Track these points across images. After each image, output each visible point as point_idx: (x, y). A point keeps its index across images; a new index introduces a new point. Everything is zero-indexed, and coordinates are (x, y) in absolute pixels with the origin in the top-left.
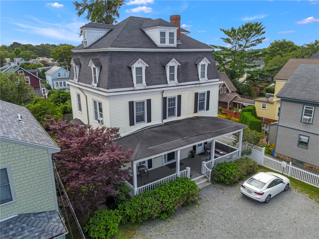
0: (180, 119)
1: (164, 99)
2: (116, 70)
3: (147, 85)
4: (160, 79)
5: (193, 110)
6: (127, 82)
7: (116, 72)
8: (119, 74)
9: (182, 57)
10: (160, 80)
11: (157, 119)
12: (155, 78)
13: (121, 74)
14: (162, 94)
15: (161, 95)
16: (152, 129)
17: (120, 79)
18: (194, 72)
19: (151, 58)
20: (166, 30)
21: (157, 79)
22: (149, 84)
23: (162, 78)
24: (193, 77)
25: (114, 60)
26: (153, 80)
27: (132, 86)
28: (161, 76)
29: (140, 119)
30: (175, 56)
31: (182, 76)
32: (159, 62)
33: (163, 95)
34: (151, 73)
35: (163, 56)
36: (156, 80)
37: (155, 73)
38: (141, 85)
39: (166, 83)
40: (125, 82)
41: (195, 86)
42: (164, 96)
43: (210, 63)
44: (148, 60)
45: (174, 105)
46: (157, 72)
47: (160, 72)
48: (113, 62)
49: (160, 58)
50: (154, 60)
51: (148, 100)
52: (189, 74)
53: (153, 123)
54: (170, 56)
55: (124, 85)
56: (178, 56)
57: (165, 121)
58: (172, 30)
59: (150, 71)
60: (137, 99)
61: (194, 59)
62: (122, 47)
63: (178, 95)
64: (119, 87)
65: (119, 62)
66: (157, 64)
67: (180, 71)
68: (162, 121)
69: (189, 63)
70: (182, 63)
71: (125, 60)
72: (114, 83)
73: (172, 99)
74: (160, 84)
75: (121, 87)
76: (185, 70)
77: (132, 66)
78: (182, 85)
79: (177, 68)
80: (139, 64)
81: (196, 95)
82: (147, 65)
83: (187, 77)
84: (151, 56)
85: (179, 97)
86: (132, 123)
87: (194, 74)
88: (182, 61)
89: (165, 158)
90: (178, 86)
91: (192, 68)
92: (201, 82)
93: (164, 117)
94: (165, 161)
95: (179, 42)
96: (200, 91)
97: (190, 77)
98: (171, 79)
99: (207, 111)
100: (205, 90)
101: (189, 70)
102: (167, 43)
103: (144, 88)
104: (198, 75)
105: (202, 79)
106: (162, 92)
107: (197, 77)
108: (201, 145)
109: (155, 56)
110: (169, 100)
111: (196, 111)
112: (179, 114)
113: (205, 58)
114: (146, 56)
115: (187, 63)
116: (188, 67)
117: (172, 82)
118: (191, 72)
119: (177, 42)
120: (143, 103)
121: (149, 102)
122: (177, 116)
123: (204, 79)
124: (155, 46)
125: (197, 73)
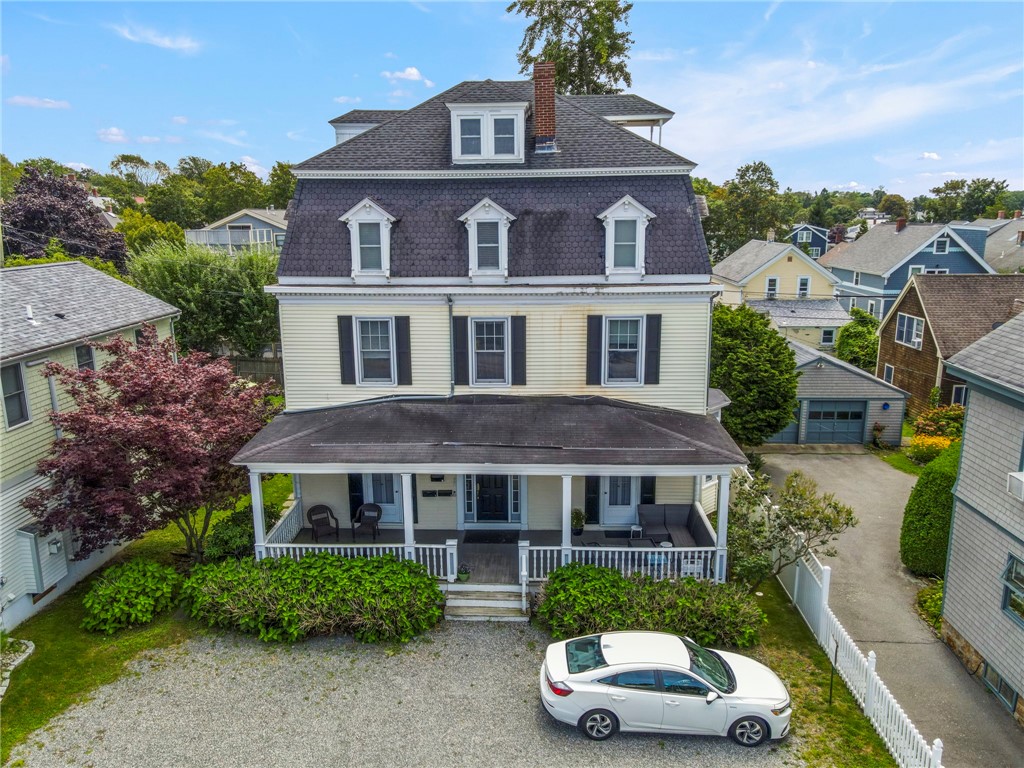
0: (522, 394)
1: (459, 325)
2: (308, 229)
3: (393, 274)
4: (444, 259)
5: (580, 371)
6: (333, 263)
7: (305, 234)
8: (315, 240)
9: (545, 195)
10: (442, 262)
11: (432, 376)
12: (427, 257)
13: (320, 241)
14: (451, 308)
15: (446, 308)
16: (403, 405)
17: (314, 251)
18: (588, 244)
19: (423, 197)
20: (480, 113)
21: (433, 259)
22: (403, 273)
23: (452, 257)
24: (579, 261)
25: (305, 202)
26: (417, 263)
27: (345, 273)
28: (449, 251)
29: (376, 369)
30: (516, 190)
31: (530, 256)
32: (449, 208)
33: (454, 309)
34: (417, 241)
35: (470, 191)
36: (430, 262)
37: (430, 241)
38: (374, 272)
39: (463, 272)
40: (326, 262)
41: (578, 290)
42: (455, 314)
43: (653, 216)
44: (414, 203)
45: (500, 344)
46: (436, 240)
47: (449, 241)
48: (301, 207)
49: (455, 197)
50: (433, 203)
51: (398, 319)
52: (566, 250)
53: (415, 390)
54: (496, 191)
55: (324, 268)
56: (529, 191)
57: (461, 391)
58: (503, 112)
59: (414, 235)
60: (362, 311)
61: (593, 200)
62: (331, 168)
63: (514, 314)
64: (307, 273)
65: (321, 207)
66: (440, 214)
67: (528, 239)
68: (453, 389)
69: (572, 216)
70: (542, 214)
71: (337, 202)
72: (295, 262)
73: (490, 325)
74: (439, 275)
75: (313, 273)
76: (549, 238)
77: (342, 219)
78: (527, 285)
79: (509, 231)
80: (369, 213)
81: (594, 323)
82: (393, 219)
83: (553, 261)
84: (426, 192)
85: (519, 323)
86: (348, 377)
87: (585, 250)
88: (540, 208)
89: (469, 509)
90: (512, 286)
91: (581, 233)
92: (612, 280)
93: (460, 377)
94: (467, 518)
95: (550, 147)
96: (611, 310)
97: (566, 261)
98: (482, 264)
99: (651, 388)
100: (639, 310)
101: (565, 239)
102: (488, 152)
103: (384, 281)
104: (602, 256)
105: (622, 270)
106: (450, 300)
107: (599, 260)
108: (626, 502)
109: (439, 192)
110: (479, 326)
111: (593, 378)
112: (519, 378)
113: (627, 198)
114: (407, 192)
115: (561, 216)
116: (565, 228)
117: (489, 271)
118: (575, 244)
119: (543, 148)
120: (385, 324)
121: (403, 323)
122: (513, 384)
123: (630, 270)
124: (446, 162)
125: (598, 250)
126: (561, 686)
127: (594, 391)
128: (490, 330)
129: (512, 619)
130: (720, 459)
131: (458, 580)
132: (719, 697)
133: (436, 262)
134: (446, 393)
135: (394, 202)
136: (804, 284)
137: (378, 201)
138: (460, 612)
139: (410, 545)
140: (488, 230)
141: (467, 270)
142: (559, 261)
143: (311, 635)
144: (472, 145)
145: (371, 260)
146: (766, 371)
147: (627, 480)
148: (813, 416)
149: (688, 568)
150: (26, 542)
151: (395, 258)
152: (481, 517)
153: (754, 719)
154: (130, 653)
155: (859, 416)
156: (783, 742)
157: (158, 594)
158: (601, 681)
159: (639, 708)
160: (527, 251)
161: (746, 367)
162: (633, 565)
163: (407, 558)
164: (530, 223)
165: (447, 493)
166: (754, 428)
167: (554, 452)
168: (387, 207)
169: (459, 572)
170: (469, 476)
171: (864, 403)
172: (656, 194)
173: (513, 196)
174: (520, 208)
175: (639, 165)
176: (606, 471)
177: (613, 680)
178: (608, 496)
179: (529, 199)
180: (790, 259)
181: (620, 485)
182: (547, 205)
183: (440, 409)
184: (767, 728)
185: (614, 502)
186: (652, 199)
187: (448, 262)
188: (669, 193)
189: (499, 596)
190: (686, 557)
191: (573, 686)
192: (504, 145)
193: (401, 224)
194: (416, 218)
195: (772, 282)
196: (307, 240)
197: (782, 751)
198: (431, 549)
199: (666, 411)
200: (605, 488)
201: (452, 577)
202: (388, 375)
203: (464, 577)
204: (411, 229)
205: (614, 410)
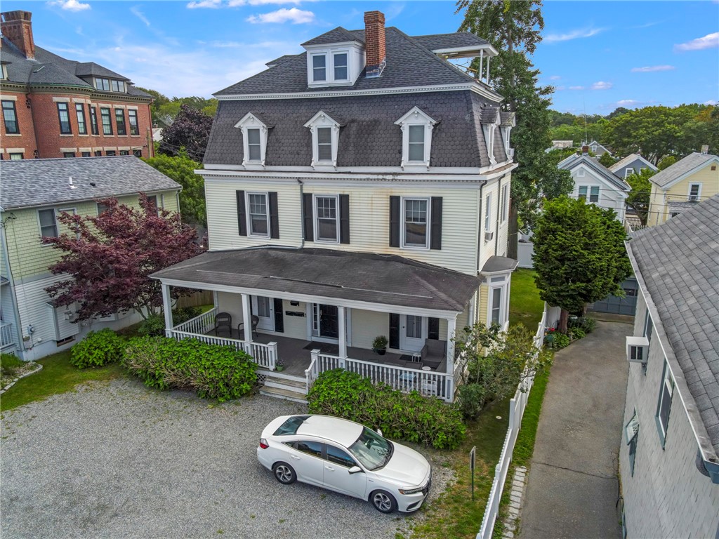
0: (346, 250)
1: (306, 198)
2: (222, 133)
3: (267, 164)
4: (298, 154)
5: (386, 237)
6: (234, 155)
7: (220, 137)
8: (225, 140)
9: (366, 108)
10: (297, 156)
11: (291, 236)
12: (288, 152)
13: (228, 141)
14: (301, 187)
15: (299, 188)
16: (270, 252)
17: (224, 148)
18: (392, 144)
19: (289, 111)
20: (325, 51)
21: (291, 154)
22: (273, 163)
23: (303, 152)
24: (384, 156)
25: (221, 116)
26: (282, 156)
27: (239, 162)
28: (301, 148)
29: (258, 228)
30: (347, 105)
31: (352, 152)
32: (303, 119)
33: (303, 189)
34: (283, 141)
35: (318, 107)
36: (289, 156)
37: (290, 141)
38: (256, 162)
39: (308, 163)
40: (230, 155)
42: (304, 192)
43: (436, 123)
44: (283, 115)
45: (333, 215)
46: (294, 141)
47: (302, 141)
48: (219, 119)
49: (308, 111)
50: (294, 115)
51: (270, 194)
52: (376, 148)
53: (280, 242)
54: (335, 106)
55: (228, 159)
56: (356, 105)
57: (308, 245)
58: (339, 49)
59: (281, 137)
60: (251, 188)
61: (398, 111)
62: (236, 93)
63: (342, 193)
64: (219, 162)
65: (230, 119)
66: (298, 123)
67: (351, 140)
68: (303, 243)
69: (383, 123)
70: (362, 122)
72: (213, 155)
73: (326, 200)
74: (294, 165)
75: (223, 162)
76: (366, 139)
77: (237, 125)
78: (350, 173)
79: (340, 134)
80: (252, 122)
81: (394, 201)
82: (268, 127)
83: (367, 156)
84: (291, 107)
85: (345, 199)
86: (242, 232)
87: (389, 147)
88: (361, 118)
89: (316, 327)
90: (339, 173)
91: (388, 135)
92: (407, 170)
93: (308, 236)
94: (313, 334)
95: (376, 74)
96: (406, 193)
97: (375, 156)
98: (321, 158)
99: (435, 252)
100: (426, 193)
101: (376, 140)
102: (330, 79)
103: (261, 168)
104: (400, 152)
105: (414, 163)
106: (300, 182)
107: (398, 156)
108: (419, 336)
109: (299, 107)
110: (320, 200)
111: (394, 242)
112: (345, 239)
113: (416, 109)
114: (280, 108)
115: (376, 123)
116: (377, 132)
117: (325, 162)
118: (383, 144)
119: (371, 74)
120: (263, 197)
121: (273, 196)
122: (341, 243)
123: (420, 163)
124: (305, 88)
125: (398, 148)
126: (263, 442)
127: (394, 251)
128: (326, 202)
129: (300, 401)
131: (276, 370)
132: (362, 471)
133: (293, 156)
134: (299, 246)
135: (271, 115)
137: (262, 114)
138: (270, 391)
139: (248, 342)
140: (325, 134)
141: (311, 161)
142: (371, 156)
144: (320, 75)
145: (255, 154)
146: (577, 251)
147: (419, 318)
150: (50, 310)
151: (269, 153)
152: (322, 334)
154: (81, 381)
157: (106, 350)
160: (350, 148)
161: (562, 247)
163: (245, 349)
164: (354, 129)
165: (301, 315)
166: (568, 296)
169: (277, 364)
170: (315, 305)
172: (443, 106)
173: (345, 109)
174: (348, 118)
175: (430, 84)
178: (405, 329)
179: (356, 113)
180: (713, 168)
181: (414, 322)
182: (366, 115)
185: (409, 334)
186: (440, 109)
187: (301, 156)
188: (453, 105)
189: (298, 385)
192: (341, 73)
193: (275, 130)
194: (284, 126)
195: (695, 188)
196: (221, 140)
197: (403, 521)
198: (260, 347)
200: (403, 323)
201: (272, 367)
202: (265, 232)
203: (279, 368)
204: (280, 133)
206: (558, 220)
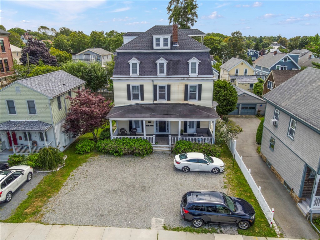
0: (169, 103)
1: (155, 87)
2: (120, 64)
3: (140, 75)
4: (152, 71)
5: (183, 98)
6: (126, 72)
7: (119, 65)
9: (175, 56)
11: (148, 98)
12: (148, 71)
13: (123, 67)
14: (153, 83)
15: (152, 83)
16: (142, 105)
17: (121, 69)
18: (185, 68)
19: (147, 57)
20: (160, 37)
21: (149, 71)
22: (142, 74)
23: (153, 71)
24: (183, 72)
25: (119, 58)
26: (145, 72)
27: (129, 74)
28: (153, 69)
29: (136, 97)
30: (168, 55)
31: (172, 71)
32: (153, 59)
33: (154, 83)
34: (145, 67)
35: (158, 55)
36: (148, 72)
37: (148, 67)
38: (135, 74)
39: (156, 74)
41: (183, 79)
42: (154, 84)
43: (200, 62)
44: (144, 58)
45: (164, 91)
46: (150, 67)
47: (153, 67)
48: (118, 59)
49: (154, 57)
50: (149, 58)
51: (141, 85)
52: (180, 69)
53: (145, 101)
54: (164, 55)
55: (124, 73)
56: (171, 55)
57: (155, 102)
58: (166, 37)
59: (144, 66)
60: (132, 83)
61: (186, 57)
62: (125, 50)
63: (168, 84)
64: (120, 74)
65: (123, 59)
66: (151, 61)
67: (171, 67)
68: (153, 101)
69: (181, 61)
70: (174, 61)
71: (127, 58)
72: (117, 72)
74: (151, 75)
76: (176, 66)
77: (128, 62)
78: (171, 78)
79: (167, 65)
80: (134, 61)
81: (186, 86)
82: (140, 62)
83: (177, 72)
84: (147, 55)
85: (169, 86)
86: (129, 99)
87: (184, 69)
88: (174, 59)
89: (157, 129)
90: (167, 78)
91: (184, 65)
92: (190, 76)
93: (155, 99)
94: (156, 131)
95: (176, 45)
96: (190, 83)
97: (180, 72)
98: (160, 72)
99: (199, 101)
100: (197, 83)
101: (180, 67)
102: (162, 46)
103: (138, 77)
104: (188, 71)
105: (193, 74)
106: (153, 81)
107: (187, 72)
108: (193, 128)
109: (150, 55)
110: (160, 87)
111: (186, 99)
112: (169, 99)
113: (194, 58)
114: (143, 55)
115: (179, 61)
116: (180, 64)
117: (162, 74)
118: (182, 68)
119: (175, 45)
120: (138, 86)
121: (142, 86)
122: (167, 100)
123: (195, 74)
124: (152, 48)
125: (187, 69)
126: (179, 162)
127: (186, 102)
128: (162, 87)
129: (167, 152)
130: (213, 117)
131: (155, 144)
132: (210, 164)
133: (150, 72)
134: (152, 102)
135: (140, 58)
136: (246, 71)
137: (136, 58)
138: (156, 151)
139: (145, 136)
140: (162, 65)
141: (157, 74)
142: (178, 72)
143: (125, 155)
144: (158, 44)
145: (135, 71)
146: (229, 97)
147: (194, 122)
148: (243, 108)
149: (206, 141)
150: (63, 135)
151: (140, 71)
152: (160, 131)
153: (217, 168)
154: (87, 158)
155: (254, 108)
156: (222, 173)
157: (91, 146)
158: (186, 161)
159: (194, 166)
160: (171, 69)
161: (224, 96)
162: (194, 141)
163: (144, 139)
164: (172, 63)
165: (152, 126)
166: (225, 111)
167: (177, 116)
168: (138, 59)
169: (156, 142)
170: (157, 121)
171: (256, 104)
172: (201, 56)
173: (168, 56)
174: (169, 59)
175: (197, 49)
176: (188, 120)
177: (189, 161)
178: (189, 126)
179: (171, 57)
180: (242, 64)
181: (192, 123)
182: (175, 59)
183: (151, 106)
184: (219, 170)
185: (190, 128)
186: (200, 57)
187: (153, 72)
188: (204, 56)
189: (165, 147)
190: (206, 139)
191: (181, 162)
192: (166, 44)
193: (142, 63)
194: (145, 62)
195: (237, 71)
196: (120, 67)
197: (222, 174)
198: (149, 137)
199: (203, 107)
200: (188, 124)
201: (154, 143)
202: (139, 98)
203: (157, 143)
204: (144, 64)
205: (191, 106)
206: (220, 87)
